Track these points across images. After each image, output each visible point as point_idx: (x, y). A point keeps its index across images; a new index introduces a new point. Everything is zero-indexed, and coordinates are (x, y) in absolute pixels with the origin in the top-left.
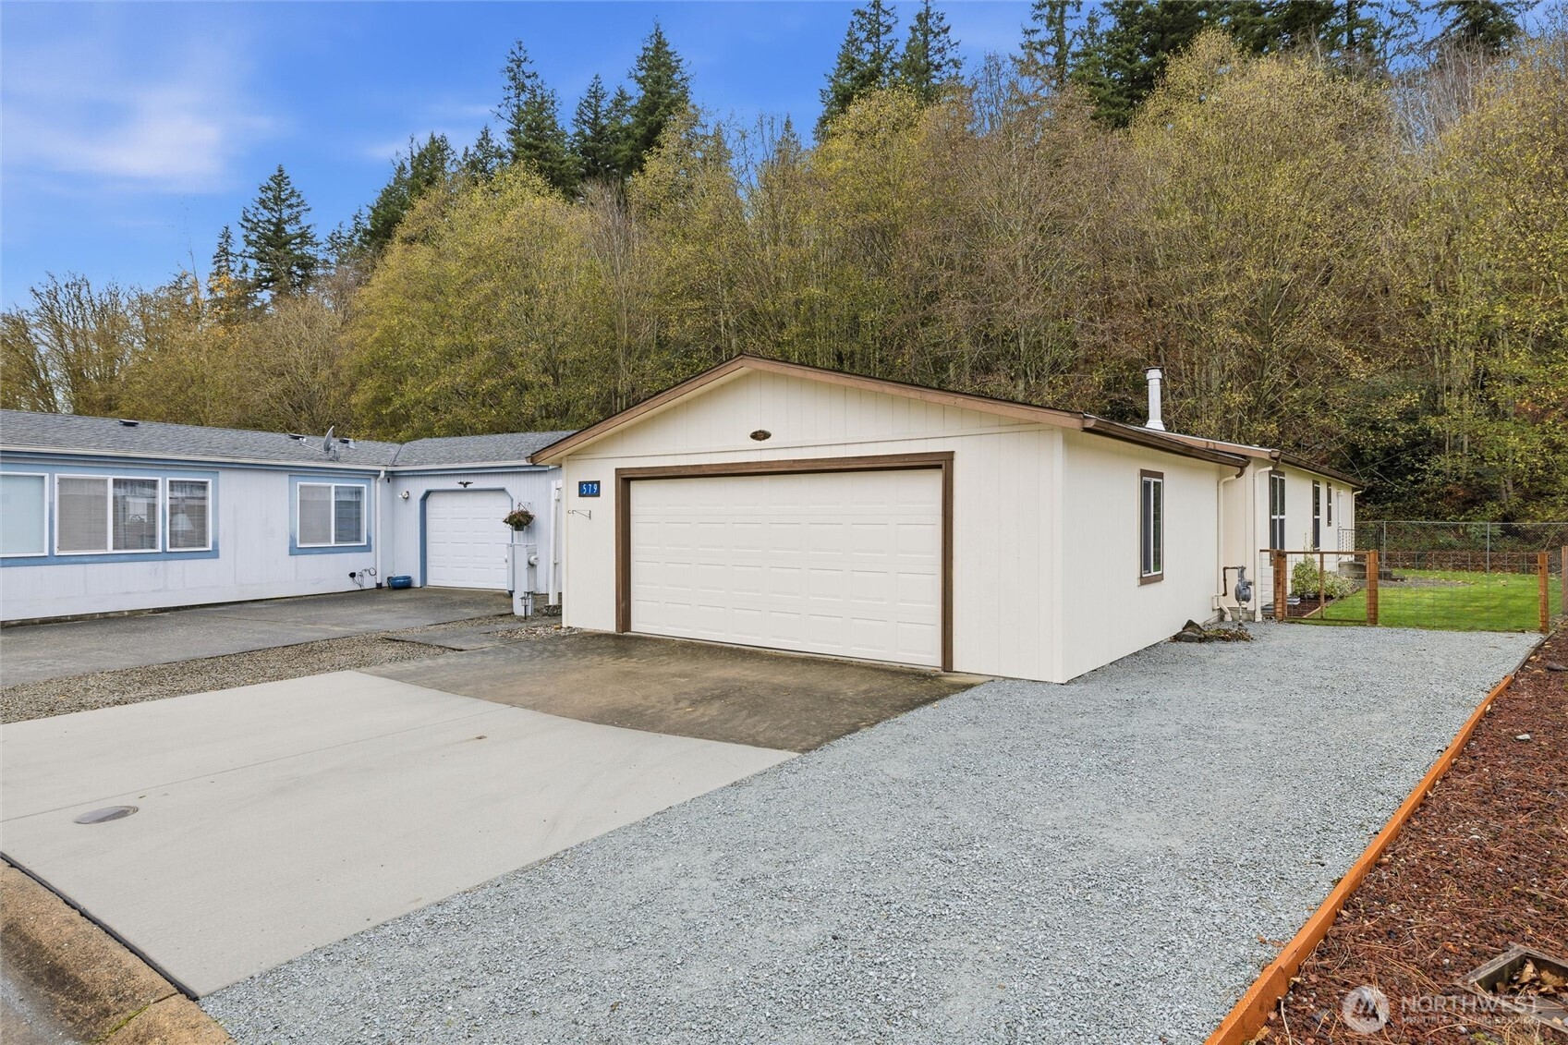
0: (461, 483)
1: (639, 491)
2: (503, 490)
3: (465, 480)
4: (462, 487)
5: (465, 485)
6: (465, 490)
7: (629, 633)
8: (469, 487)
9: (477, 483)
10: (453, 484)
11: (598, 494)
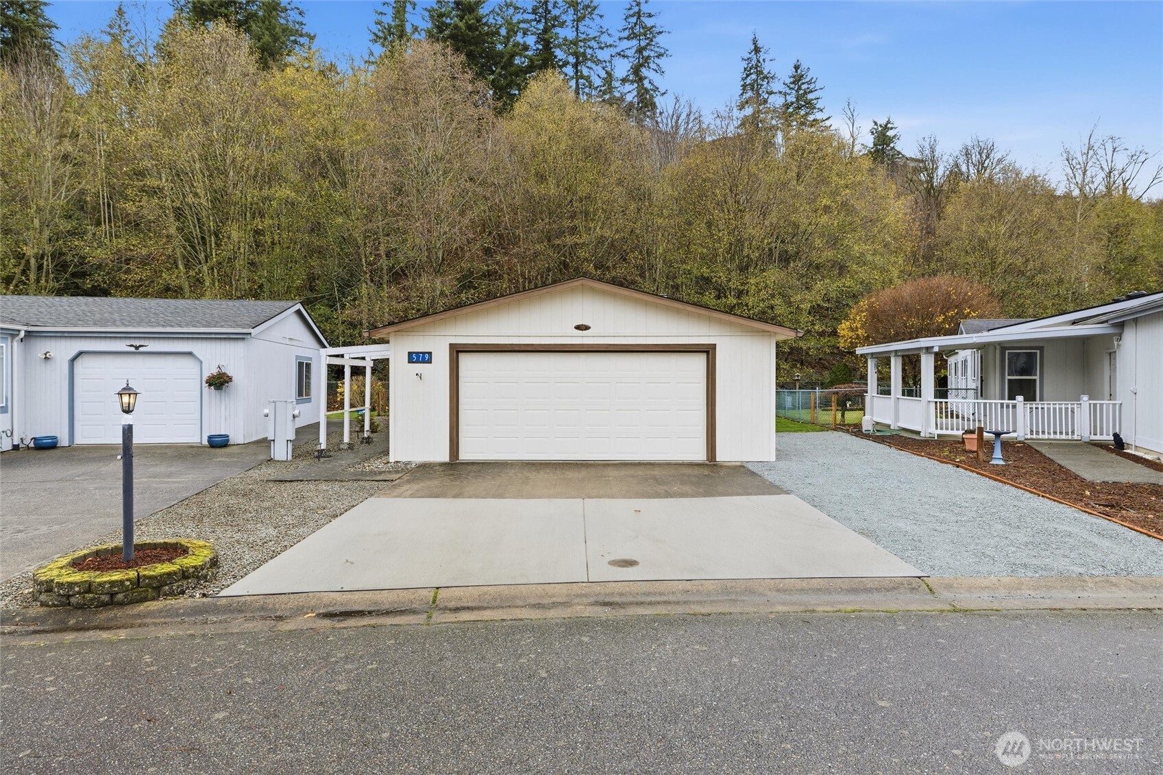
0: (132, 346)
1: (465, 361)
2: (190, 354)
3: (137, 343)
4: (133, 349)
5: (137, 348)
6: (137, 351)
7: (458, 461)
8: (141, 349)
9: (153, 346)
10: (122, 346)
11: (430, 361)
